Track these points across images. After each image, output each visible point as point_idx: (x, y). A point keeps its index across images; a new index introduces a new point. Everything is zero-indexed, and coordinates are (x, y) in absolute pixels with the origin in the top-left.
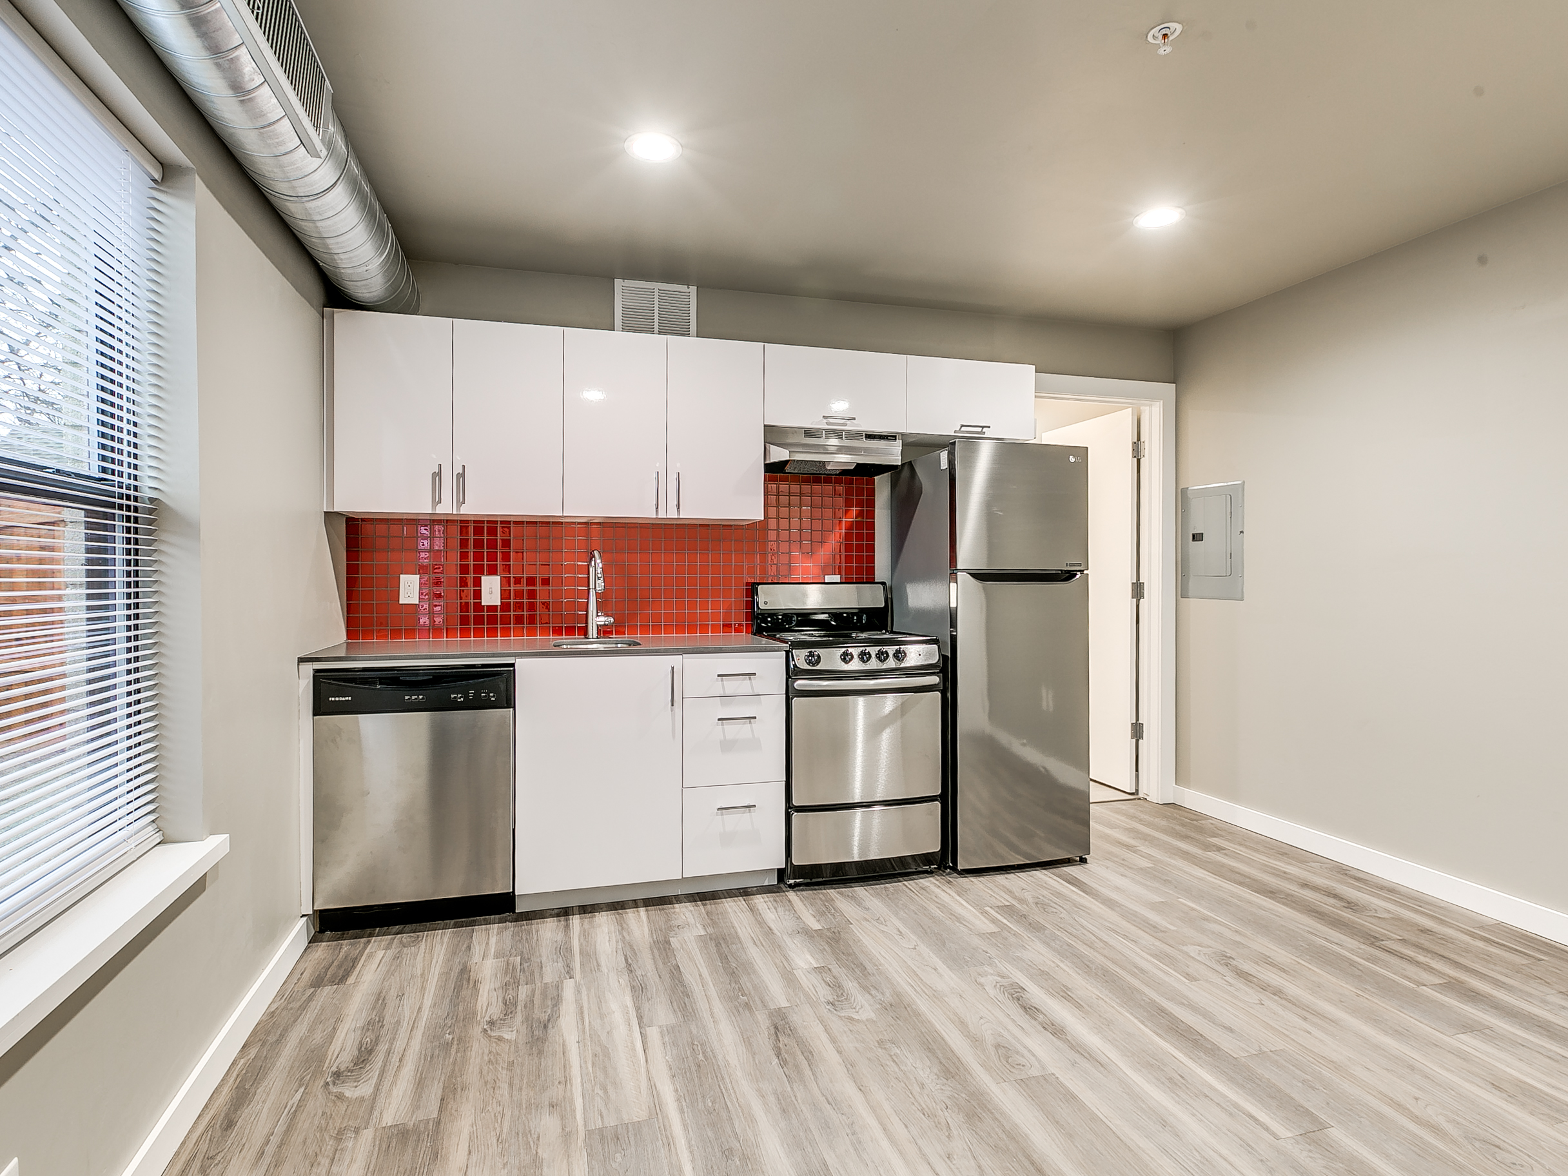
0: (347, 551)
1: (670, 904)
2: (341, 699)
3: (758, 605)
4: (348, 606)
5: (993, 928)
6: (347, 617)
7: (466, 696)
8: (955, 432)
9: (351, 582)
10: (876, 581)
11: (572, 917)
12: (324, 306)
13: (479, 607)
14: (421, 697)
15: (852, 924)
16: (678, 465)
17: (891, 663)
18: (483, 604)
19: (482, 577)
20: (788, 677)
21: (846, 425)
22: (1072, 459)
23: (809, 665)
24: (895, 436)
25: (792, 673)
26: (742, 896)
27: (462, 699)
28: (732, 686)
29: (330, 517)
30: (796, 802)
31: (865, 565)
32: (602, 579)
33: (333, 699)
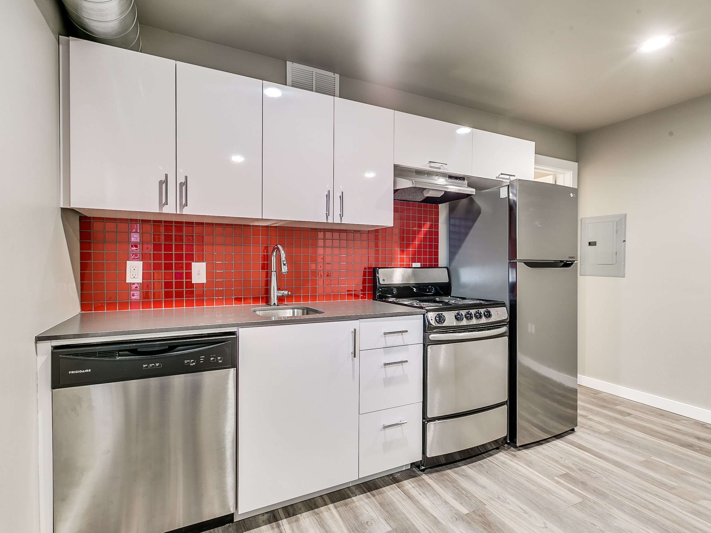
0: (81, 243)
1: (349, 498)
2: (80, 371)
3: (379, 281)
4: (82, 285)
5: (579, 500)
6: (81, 294)
7: (198, 360)
8: (496, 177)
9: (84, 267)
10: (439, 266)
11: (281, 521)
12: (60, 34)
13: (190, 285)
14: (157, 364)
15: (486, 505)
16: (341, 187)
17: (484, 320)
18: (193, 282)
19: (192, 263)
20: (424, 331)
21: (440, 168)
22: (572, 195)
23: (439, 323)
24: (464, 178)
25: (427, 328)
26: (394, 483)
27: (194, 363)
28: (392, 340)
29: (67, 212)
30: (429, 415)
31: (433, 257)
32: (286, 265)
33: (73, 372)
